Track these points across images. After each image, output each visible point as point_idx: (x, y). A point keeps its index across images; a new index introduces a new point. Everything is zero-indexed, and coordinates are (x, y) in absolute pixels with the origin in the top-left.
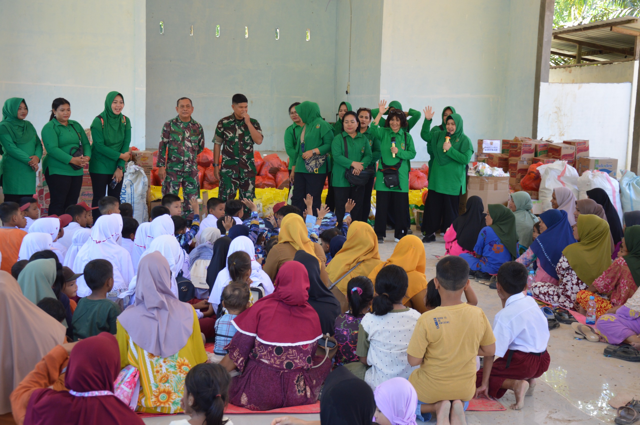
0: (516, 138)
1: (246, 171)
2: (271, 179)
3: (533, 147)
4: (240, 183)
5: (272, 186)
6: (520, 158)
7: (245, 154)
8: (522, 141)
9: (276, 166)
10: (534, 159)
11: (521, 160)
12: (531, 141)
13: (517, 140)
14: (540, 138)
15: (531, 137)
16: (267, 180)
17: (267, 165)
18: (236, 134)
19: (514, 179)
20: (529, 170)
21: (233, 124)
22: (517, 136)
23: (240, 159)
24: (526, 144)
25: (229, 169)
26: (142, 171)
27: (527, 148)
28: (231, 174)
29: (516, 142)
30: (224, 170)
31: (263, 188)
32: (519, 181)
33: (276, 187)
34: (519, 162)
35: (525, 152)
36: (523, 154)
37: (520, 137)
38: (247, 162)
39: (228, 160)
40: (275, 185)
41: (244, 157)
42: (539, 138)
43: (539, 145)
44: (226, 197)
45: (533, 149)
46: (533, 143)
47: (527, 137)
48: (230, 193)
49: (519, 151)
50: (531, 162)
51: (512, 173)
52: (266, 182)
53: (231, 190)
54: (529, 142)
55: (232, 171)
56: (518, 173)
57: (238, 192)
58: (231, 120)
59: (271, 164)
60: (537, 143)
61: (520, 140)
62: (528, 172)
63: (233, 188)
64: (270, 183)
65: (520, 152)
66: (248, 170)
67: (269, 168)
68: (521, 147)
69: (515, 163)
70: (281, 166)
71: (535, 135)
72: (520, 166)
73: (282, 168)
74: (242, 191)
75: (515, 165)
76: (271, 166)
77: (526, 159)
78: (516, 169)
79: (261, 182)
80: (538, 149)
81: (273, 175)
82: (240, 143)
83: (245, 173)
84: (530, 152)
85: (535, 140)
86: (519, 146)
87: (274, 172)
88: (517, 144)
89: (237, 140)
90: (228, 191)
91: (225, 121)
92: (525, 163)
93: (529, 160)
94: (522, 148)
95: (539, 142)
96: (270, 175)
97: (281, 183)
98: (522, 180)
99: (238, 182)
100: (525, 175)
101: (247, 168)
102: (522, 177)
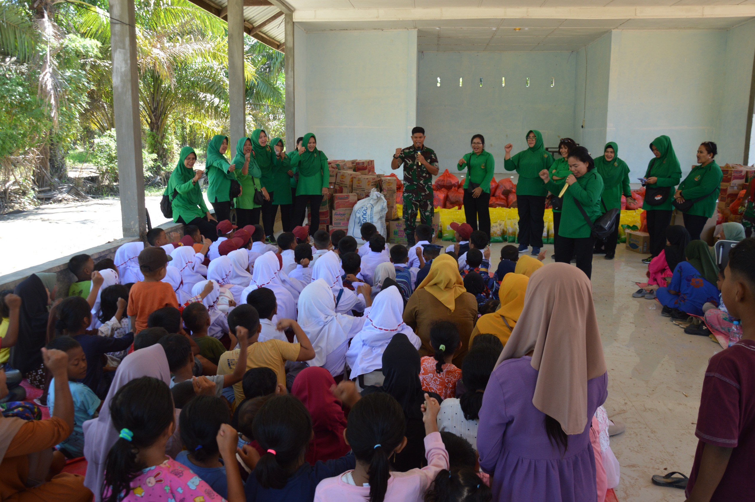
0: (727, 164)
1: (423, 194)
2: (503, 199)
3: (743, 174)
4: (420, 204)
5: (503, 206)
6: (730, 184)
7: (422, 180)
8: (733, 167)
9: (508, 188)
10: (744, 184)
11: (732, 185)
12: (743, 168)
13: (728, 167)
14: (752, 165)
15: (742, 164)
16: (499, 200)
17: (501, 187)
18: (415, 162)
19: (724, 203)
20: (739, 195)
21: (413, 153)
22: (728, 163)
23: (418, 184)
24: (737, 171)
25: (410, 193)
26: (383, 197)
27: (737, 175)
28: (411, 197)
29: (727, 168)
30: (406, 195)
31: (495, 207)
32: (728, 205)
33: (507, 207)
34: (729, 188)
35: (736, 178)
36: (733, 180)
37: (731, 163)
38: (424, 187)
39: (408, 185)
40: (506, 205)
41: (421, 182)
42: (750, 164)
43: (750, 172)
44: (408, 217)
45: (744, 176)
46: (744, 169)
47: (738, 164)
48: (411, 213)
49: (729, 177)
50: (741, 187)
51: (722, 197)
52: (498, 202)
53: (412, 210)
54: (740, 169)
55: (412, 195)
56: (728, 198)
57: (419, 211)
58: (411, 150)
59: (505, 187)
60: (748, 170)
61: (731, 166)
62: (738, 197)
63: (414, 209)
64: (501, 203)
65: (731, 178)
66: (425, 194)
67: (502, 190)
68: (731, 173)
69: (725, 188)
70: (512, 188)
71: (746, 162)
72: (730, 191)
73: (513, 190)
74: (423, 211)
75: (725, 190)
76: (504, 188)
77: (737, 185)
78: (726, 194)
79: (494, 203)
80: (749, 175)
81: (505, 196)
82: (418, 170)
83: (423, 196)
84: (741, 178)
85: (747, 167)
86: (730, 172)
87: (507, 193)
88: (728, 171)
89: (415, 167)
90: (410, 211)
91: (407, 151)
92: (735, 188)
93: (740, 185)
94: (733, 175)
95: (750, 168)
96: (502, 197)
97: (512, 203)
98: (731, 205)
99: (418, 203)
100: (735, 200)
101: (425, 191)
102: (732, 201)
